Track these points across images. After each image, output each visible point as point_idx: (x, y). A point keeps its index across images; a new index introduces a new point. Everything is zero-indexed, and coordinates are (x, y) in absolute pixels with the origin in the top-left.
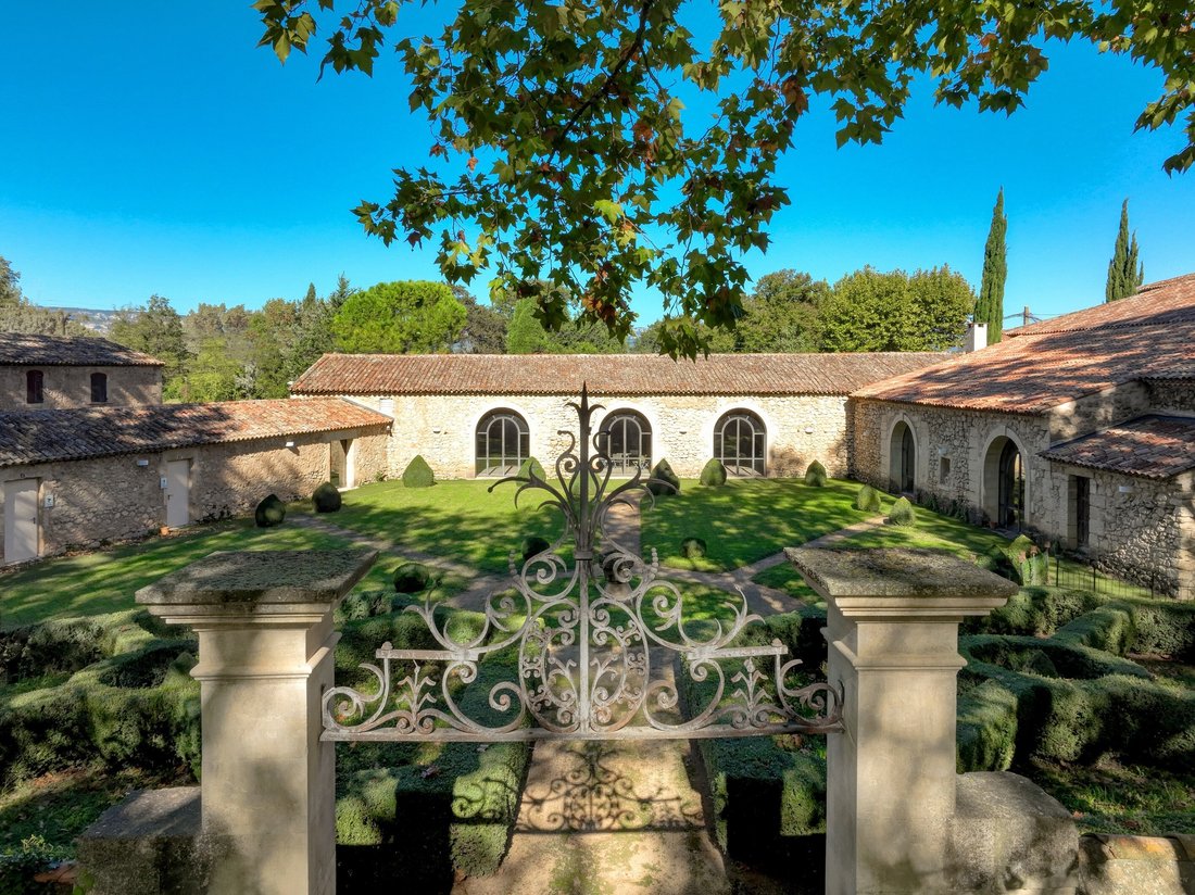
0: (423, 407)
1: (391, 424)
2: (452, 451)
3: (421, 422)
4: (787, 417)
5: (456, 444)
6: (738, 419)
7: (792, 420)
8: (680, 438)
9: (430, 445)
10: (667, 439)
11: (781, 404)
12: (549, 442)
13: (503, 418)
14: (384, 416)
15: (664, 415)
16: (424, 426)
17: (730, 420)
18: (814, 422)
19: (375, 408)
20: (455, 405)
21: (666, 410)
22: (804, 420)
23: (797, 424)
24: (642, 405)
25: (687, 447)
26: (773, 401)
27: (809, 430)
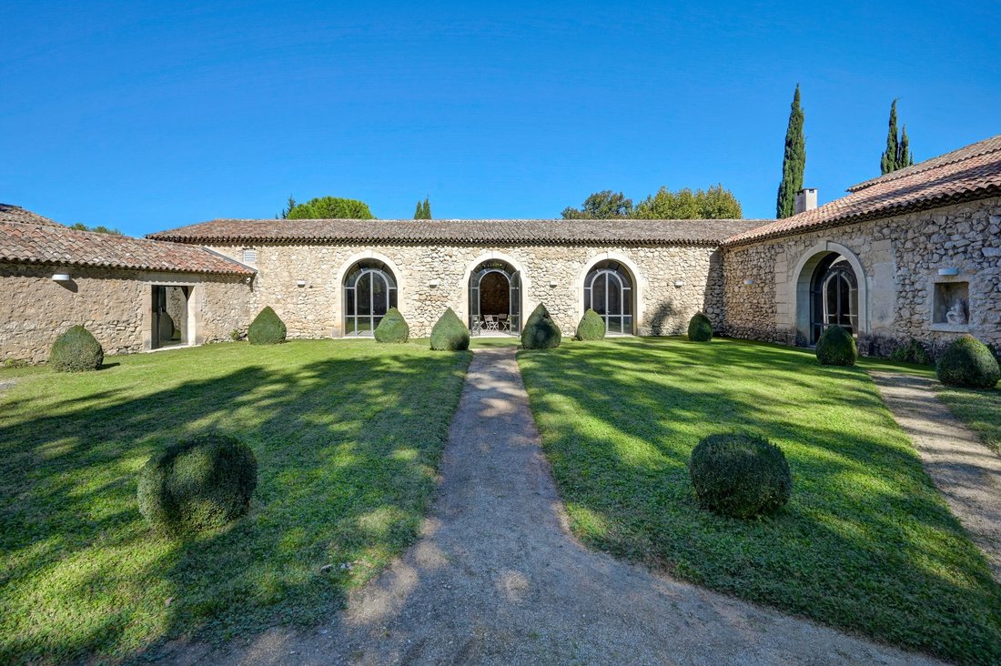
0: (287, 258)
1: (253, 276)
2: (318, 307)
3: (286, 274)
4: (657, 269)
5: (321, 299)
6: (607, 272)
7: (662, 273)
8: (551, 292)
9: (294, 301)
10: (537, 293)
11: (649, 255)
12: (417, 297)
13: (372, 271)
14: (245, 267)
15: (533, 266)
16: (288, 279)
17: (599, 273)
18: (684, 275)
19: (237, 258)
20: (320, 255)
21: (536, 261)
22: (673, 272)
23: (667, 277)
24: (512, 257)
25: (558, 302)
26: (642, 252)
27: (678, 283)
